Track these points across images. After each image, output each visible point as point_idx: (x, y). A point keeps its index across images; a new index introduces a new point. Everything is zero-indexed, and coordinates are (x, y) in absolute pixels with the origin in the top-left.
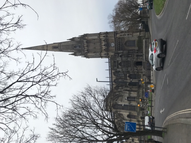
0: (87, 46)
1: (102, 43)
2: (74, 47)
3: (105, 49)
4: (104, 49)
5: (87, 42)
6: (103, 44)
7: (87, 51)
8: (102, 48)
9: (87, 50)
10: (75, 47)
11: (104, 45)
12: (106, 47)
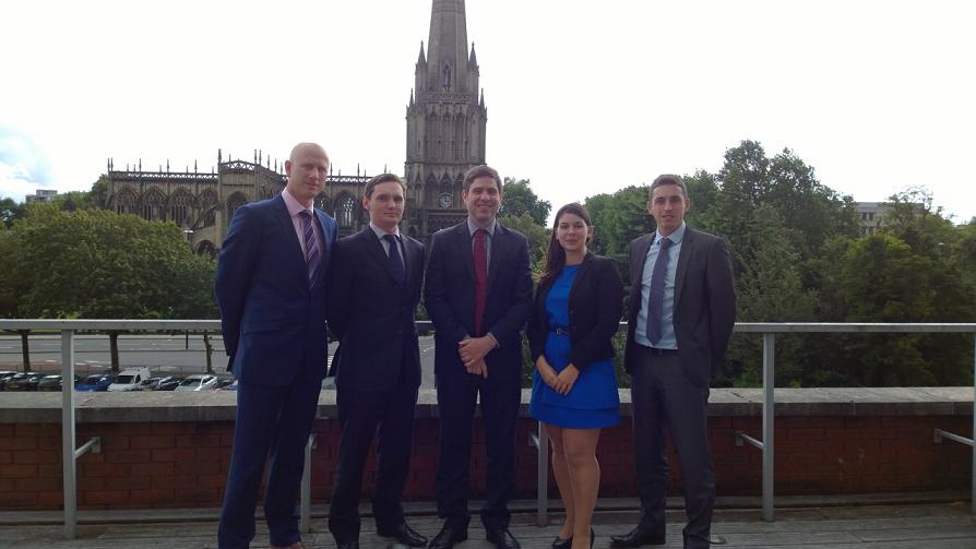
0: (447, 115)
1: (454, 170)
2: (447, 67)
3: (434, 178)
4: (436, 174)
5: (460, 115)
6: (451, 173)
7: (430, 111)
8: (439, 169)
9: (434, 114)
10: (446, 70)
11: (446, 176)
12: (439, 182)
